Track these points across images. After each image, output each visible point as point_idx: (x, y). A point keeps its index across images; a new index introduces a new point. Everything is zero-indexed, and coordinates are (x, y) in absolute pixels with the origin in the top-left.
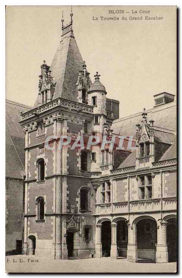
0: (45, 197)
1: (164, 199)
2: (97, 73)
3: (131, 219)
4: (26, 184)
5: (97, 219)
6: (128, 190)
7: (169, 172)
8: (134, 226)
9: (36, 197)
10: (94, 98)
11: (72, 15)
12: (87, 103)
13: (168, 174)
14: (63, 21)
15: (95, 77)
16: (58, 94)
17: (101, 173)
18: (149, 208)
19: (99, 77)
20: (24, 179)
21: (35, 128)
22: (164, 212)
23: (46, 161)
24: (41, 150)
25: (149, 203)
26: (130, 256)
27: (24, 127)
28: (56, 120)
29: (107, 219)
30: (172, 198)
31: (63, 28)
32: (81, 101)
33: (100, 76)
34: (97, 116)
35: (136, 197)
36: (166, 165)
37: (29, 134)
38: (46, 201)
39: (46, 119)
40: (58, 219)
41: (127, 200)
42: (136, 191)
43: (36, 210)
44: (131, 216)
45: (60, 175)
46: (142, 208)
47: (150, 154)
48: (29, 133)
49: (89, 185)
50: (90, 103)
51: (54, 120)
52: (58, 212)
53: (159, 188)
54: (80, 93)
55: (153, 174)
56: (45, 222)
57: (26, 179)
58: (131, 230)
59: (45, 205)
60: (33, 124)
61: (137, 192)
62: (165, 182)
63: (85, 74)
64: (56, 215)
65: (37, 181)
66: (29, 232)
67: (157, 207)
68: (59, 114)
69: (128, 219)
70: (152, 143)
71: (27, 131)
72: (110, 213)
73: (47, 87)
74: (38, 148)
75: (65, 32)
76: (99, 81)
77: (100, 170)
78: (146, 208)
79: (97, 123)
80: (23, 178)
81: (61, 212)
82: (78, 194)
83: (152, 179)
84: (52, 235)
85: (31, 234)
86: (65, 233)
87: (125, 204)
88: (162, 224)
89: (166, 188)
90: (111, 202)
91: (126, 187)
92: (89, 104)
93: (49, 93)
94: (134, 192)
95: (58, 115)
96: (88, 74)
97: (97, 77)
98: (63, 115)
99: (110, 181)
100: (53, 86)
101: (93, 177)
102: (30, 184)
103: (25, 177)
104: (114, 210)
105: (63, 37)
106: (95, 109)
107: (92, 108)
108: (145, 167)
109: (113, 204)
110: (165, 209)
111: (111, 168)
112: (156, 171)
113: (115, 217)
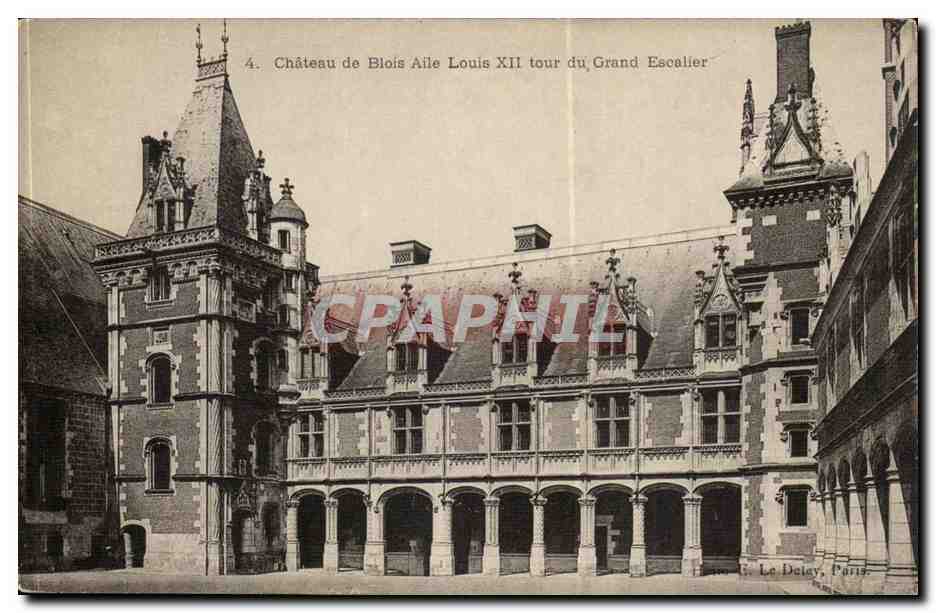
0: (173, 439)
1: (448, 456)
2: (287, 180)
3: (376, 492)
4: (114, 408)
5: (290, 491)
6: (367, 434)
7: (461, 405)
8: (381, 507)
9: (147, 439)
10: (283, 234)
11: (225, 40)
12: (267, 242)
13: (457, 410)
14: (199, 46)
15: (282, 189)
16: (204, 213)
17: (300, 395)
18: (416, 471)
19: (292, 190)
20: (108, 397)
21: (140, 281)
22: (449, 480)
23: (177, 360)
24: (156, 333)
25: (413, 461)
26: (370, 566)
27: (107, 276)
28: (206, 272)
29: (313, 490)
30: (468, 455)
31: (199, 61)
32: (254, 236)
33: (292, 187)
34: (291, 273)
35: (387, 448)
36: (454, 392)
37: (122, 294)
38: (177, 448)
39: (178, 265)
40: (214, 490)
41: (364, 453)
42: (386, 438)
43: (146, 466)
44: (375, 486)
45: (217, 395)
46: (401, 472)
47: (420, 367)
48: (119, 291)
49: (273, 418)
50: (274, 243)
51: (201, 273)
52: (213, 472)
53: (438, 434)
54: (252, 219)
55: (426, 407)
56: (175, 494)
57: (114, 396)
58: (374, 514)
59: (173, 459)
60: (135, 271)
61: (389, 439)
62: (450, 422)
63: (262, 178)
64: (209, 480)
65: (148, 403)
66: (125, 517)
67: (435, 470)
68: (217, 261)
69: (366, 492)
70: (422, 346)
71: (115, 285)
72: (322, 477)
73: (176, 196)
74: (149, 329)
75: (206, 74)
76: (290, 199)
77: (296, 388)
78: (408, 470)
79: (289, 289)
80: (105, 394)
81: (221, 473)
82: (252, 436)
83: (423, 416)
84: (197, 524)
85: (129, 522)
86: (230, 519)
87: (358, 461)
88: (444, 503)
89: (454, 436)
90: (326, 456)
91: (364, 427)
92: (271, 244)
93: (179, 208)
94: (382, 439)
95: (213, 263)
96: (267, 179)
97: (287, 189)
98: (224, 263)
99: (325, 413)
100: (189, 193)
101: (282, 401)
102: (125, 407)
103: (110, 391)
104: (332, 473)
105: (199, 83)
106: (285, 256)
107: (279, 253)
108: (409, 390)
109: (332, 460)
110: (450, 474)
111: (324, 386)
112: (432, 401)
113: (335, 488)
